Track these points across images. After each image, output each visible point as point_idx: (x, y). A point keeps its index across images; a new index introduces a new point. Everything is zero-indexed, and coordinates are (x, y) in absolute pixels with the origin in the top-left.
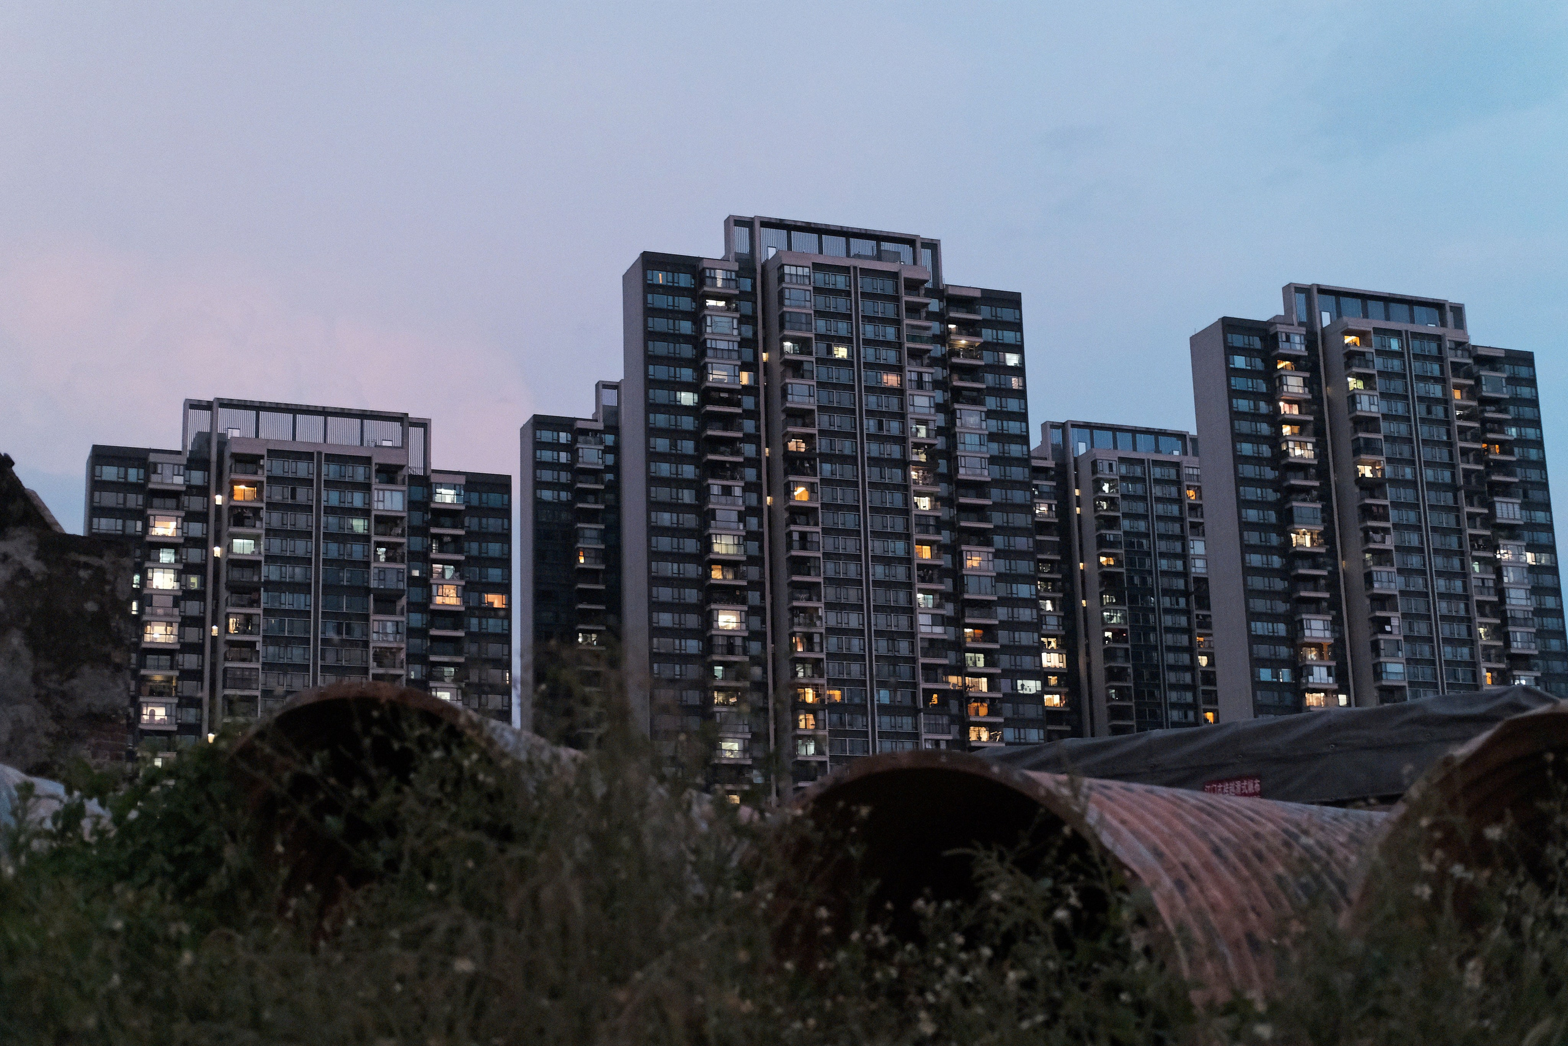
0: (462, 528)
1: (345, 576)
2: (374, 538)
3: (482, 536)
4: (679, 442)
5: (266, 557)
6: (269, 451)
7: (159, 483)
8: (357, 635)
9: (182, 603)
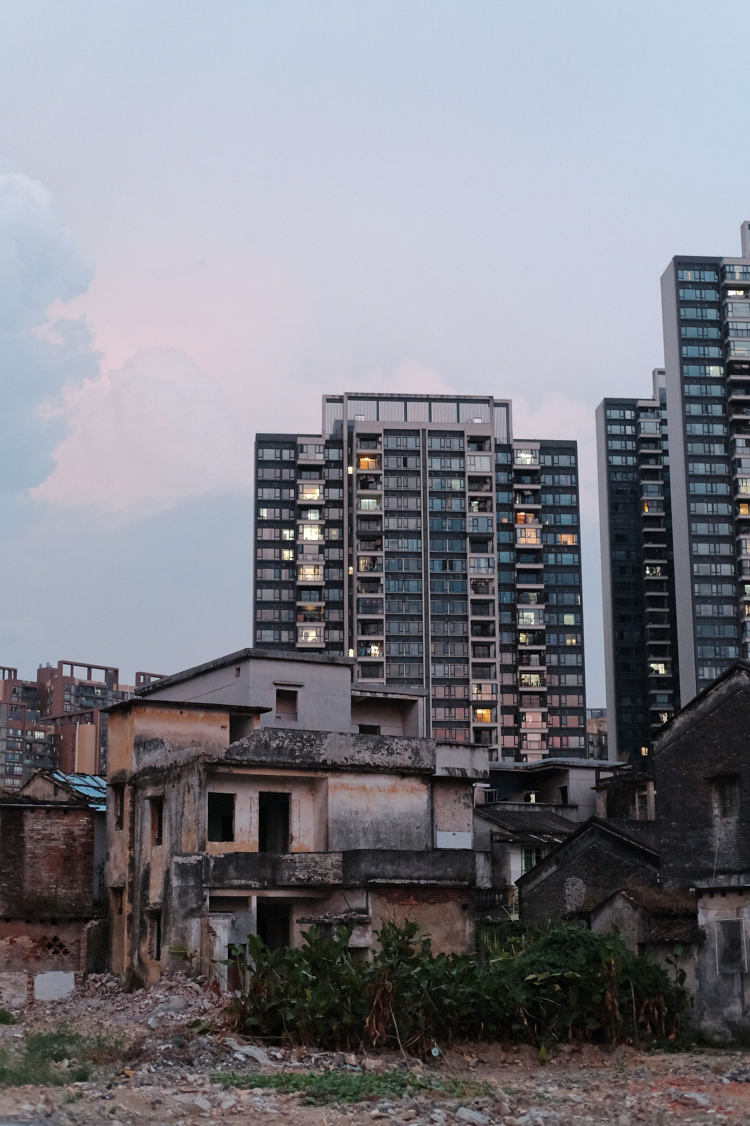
0: (539, 484)
1: (448, 524)
2: (469, 494)
3: (556, 489)
4: (709, 407)
5: (386, 512)
6: (385, 430)
7: (305, 460)
8: (458, 569)
9: (326, 550)
